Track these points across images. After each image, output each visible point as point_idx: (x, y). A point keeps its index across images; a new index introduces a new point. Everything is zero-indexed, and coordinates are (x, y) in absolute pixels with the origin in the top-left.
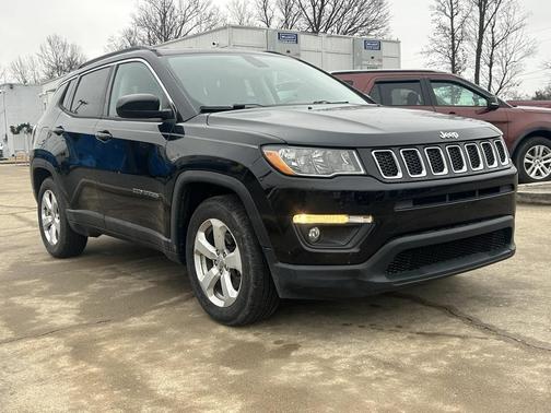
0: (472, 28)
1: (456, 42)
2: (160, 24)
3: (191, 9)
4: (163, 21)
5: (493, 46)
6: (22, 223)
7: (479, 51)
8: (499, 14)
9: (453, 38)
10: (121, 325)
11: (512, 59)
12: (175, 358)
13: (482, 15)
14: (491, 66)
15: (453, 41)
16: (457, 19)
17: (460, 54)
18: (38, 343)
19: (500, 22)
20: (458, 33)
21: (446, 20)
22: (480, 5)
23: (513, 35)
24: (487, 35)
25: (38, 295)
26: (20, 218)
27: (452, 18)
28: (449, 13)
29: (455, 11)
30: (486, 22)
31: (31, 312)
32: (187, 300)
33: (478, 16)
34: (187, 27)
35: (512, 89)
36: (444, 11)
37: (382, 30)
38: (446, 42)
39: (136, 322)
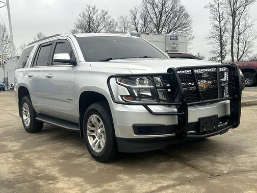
0: (229, 26)
1: (222, 33)
2: (87, 27)
3: (102, 20)
4: (89, 25)
5: (239, 34)
6: (13, 117)
7: (233, 37)
8: (241, 20)
9: (221, 31)
10: (34, 149)
11: (248, 41)
12: (45, 158)
13: (234, 20)
14: (238, 43)
15: (220, 33)
16: (222, 23)
17: (224, 38)
18: (4, 154)
19: (242, 23)
20: (223, 29)
21: (217, 23)
22: (232, 16)
23: (248, 29)
24: (236, 30)
25: (10, 141)
26: (13, 115)
27: (220, 22)
28: (218, 20)
29: (221, 19)
30: (235, 24)
31: (6, 146)
32: (59, 142)
33: (231, 21)
34: (100, 28)
35: (248, 54)
36: (216, 19)
37: (188, 28)
38: (218, 33)
39: (39, 148)
